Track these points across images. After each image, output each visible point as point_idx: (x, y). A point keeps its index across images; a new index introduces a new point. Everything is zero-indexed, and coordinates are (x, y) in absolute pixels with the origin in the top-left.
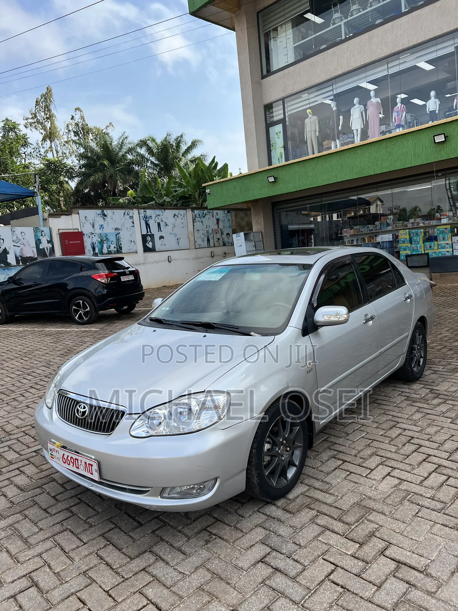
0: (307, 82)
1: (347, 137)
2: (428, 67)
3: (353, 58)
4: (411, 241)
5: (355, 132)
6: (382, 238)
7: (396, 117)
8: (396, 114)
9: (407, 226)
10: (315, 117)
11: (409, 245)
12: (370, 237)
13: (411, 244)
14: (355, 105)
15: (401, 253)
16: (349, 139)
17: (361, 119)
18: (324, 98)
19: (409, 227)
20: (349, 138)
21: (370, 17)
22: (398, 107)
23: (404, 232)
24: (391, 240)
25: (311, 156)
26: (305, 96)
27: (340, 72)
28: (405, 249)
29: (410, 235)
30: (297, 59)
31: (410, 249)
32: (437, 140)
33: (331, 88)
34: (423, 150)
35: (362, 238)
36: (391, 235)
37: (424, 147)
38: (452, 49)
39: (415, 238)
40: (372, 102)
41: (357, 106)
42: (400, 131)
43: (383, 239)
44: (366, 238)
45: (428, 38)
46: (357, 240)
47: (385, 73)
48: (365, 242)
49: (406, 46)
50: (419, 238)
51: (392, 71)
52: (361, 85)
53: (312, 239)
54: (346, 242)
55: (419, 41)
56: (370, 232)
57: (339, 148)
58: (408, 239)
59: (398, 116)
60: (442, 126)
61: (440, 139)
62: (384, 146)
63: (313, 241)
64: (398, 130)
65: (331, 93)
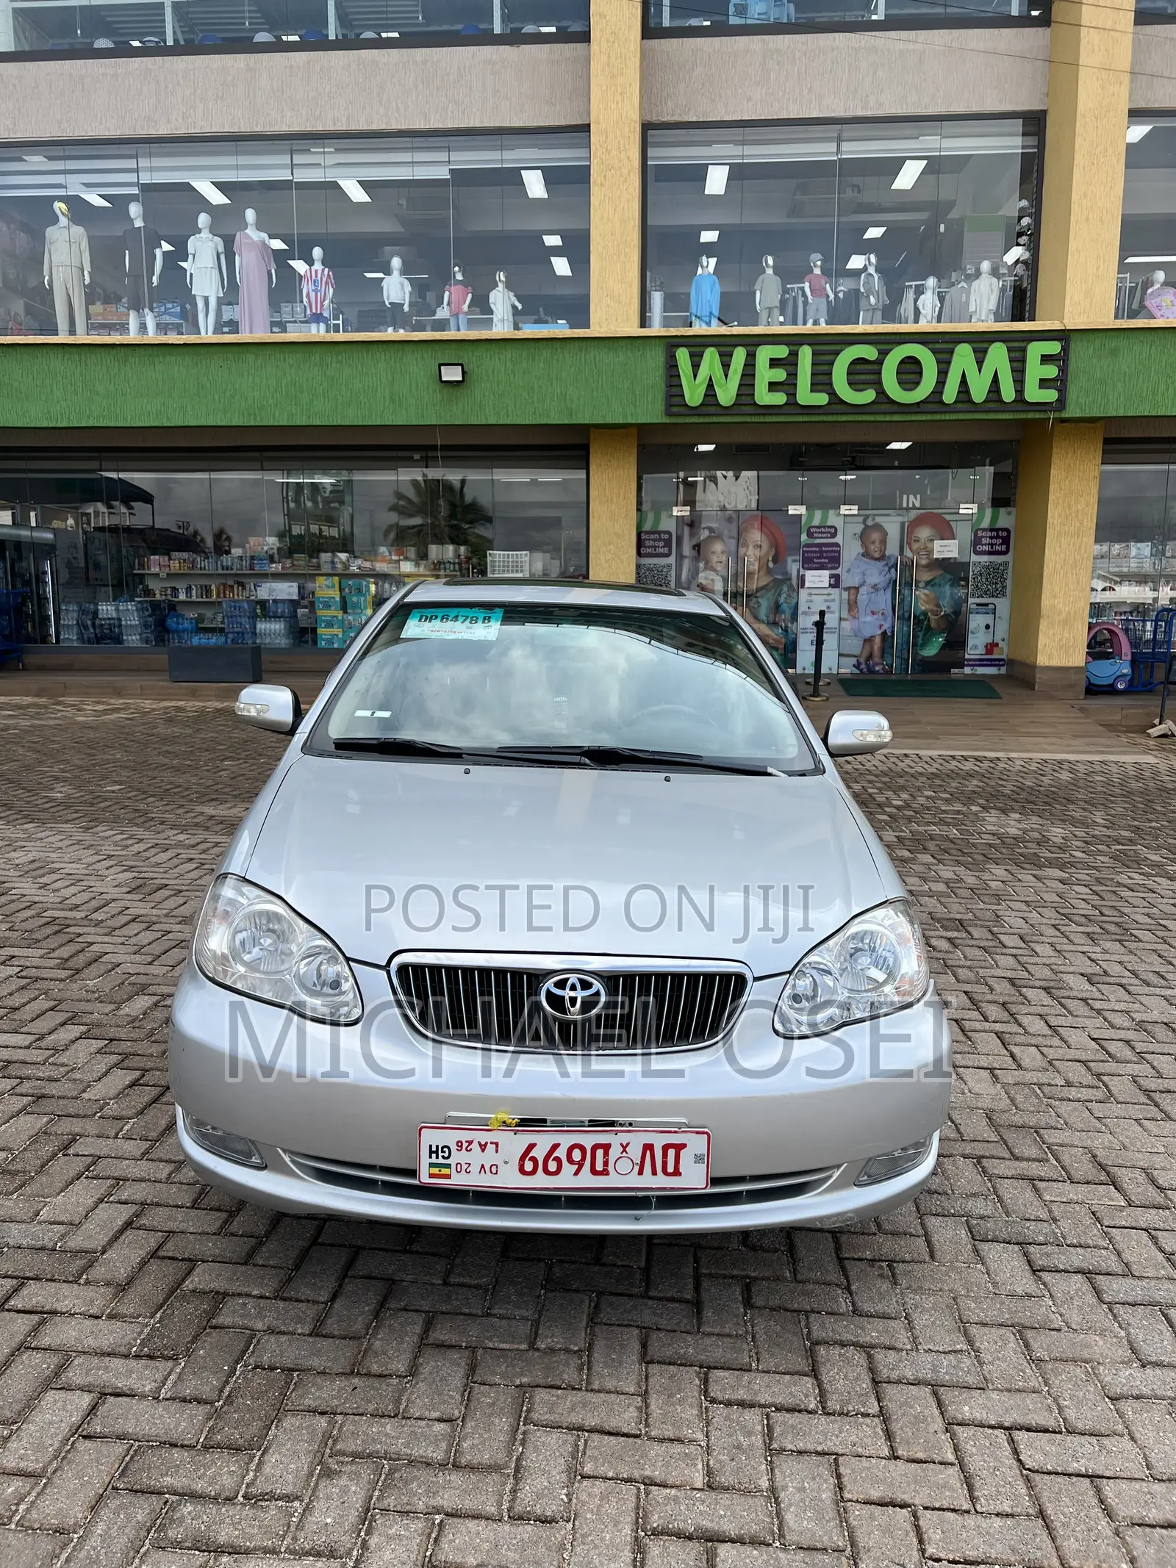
0: (60, 122)
1: (163, 309)
2: (357, 194)
3: (202, 105)
4: (344, 608)
5: (200, 304)
6: (271, 591)
7: (312, 294)
8: (311, 287)
9: (318, 567)
10: (78, 231)
11: (340, 615)
12: (224, 585)
13: (345, 612)
14: (199, 231)
15: (320, 631)
16: (168, 317)
17: (215, 273)
18: (88, 185)
19: (324, 571)
20: (170, 314)
21: (247, 15)
22: (316, 271)
23: (328, 582)
24: (295, 597)
25: (62, 338)
26: (36, 160)
27: (163, 130)
28: (329, 624)
29: (341, 590)
30: (19, 49)
31: (342, 624)
32: (446, 375)
33: (131, 164)
34: (410, 391)
35: (201, 586)
36: (295, 585)
37: (414, 385)
38: (442, 173)
39: (354, 599)
40: (248, 237)
41: (205, 234)
42: (317, 332)
43: (274, 594)
44: (213, 587)
45: (395, 126)
46: (189, 589)
47: (284, 175)
48: (211, 596)
49: (342, 126)
50: (365, 601)
51: (302, 176)
52: (195, 184)
53: (45, 573)
54: (157, 592)
55: (374, 127)
56: (225, 572)
57: (152, 336)
58: (338, 599)
59: (316, 292)
60: (453, 346)
61: (452, 374)
62: (318, 359)
63: (49, 579)
64: (313, 327)
65: (132, 178)
